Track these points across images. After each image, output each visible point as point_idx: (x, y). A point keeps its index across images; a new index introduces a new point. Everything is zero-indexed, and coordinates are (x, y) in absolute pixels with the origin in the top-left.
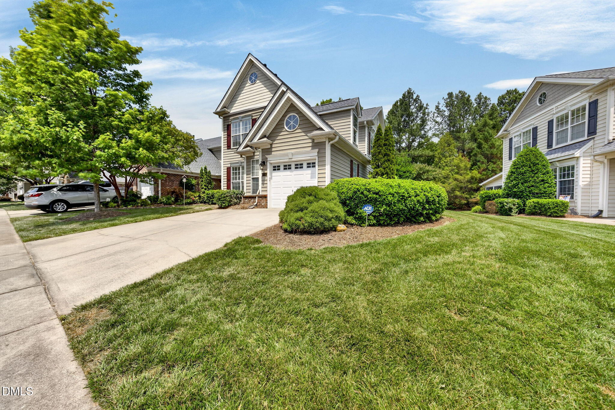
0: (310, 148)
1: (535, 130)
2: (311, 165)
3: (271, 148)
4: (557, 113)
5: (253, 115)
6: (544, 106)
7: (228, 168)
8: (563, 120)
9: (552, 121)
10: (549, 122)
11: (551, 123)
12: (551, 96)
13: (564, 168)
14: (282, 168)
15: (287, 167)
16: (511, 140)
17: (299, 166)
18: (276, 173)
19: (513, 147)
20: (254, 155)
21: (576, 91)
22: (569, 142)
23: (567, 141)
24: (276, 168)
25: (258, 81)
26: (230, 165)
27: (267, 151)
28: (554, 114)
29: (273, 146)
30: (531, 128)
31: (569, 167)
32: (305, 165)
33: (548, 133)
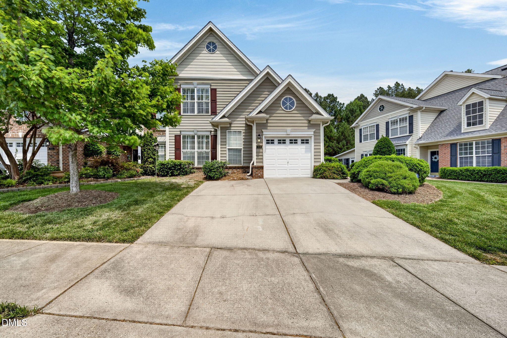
0: (307, 128)
1: (378, 126)
2: (305, 141)
3: (267, 123)
4: (391, 118)
5: (212, 84)
6: (382, 113)
7: (176, 136)
8: (395, 122)
9: (388, 122)
10: (386, 123)
11: (387, 123)
12: (387, 108)
13: (399, 150)
14: (276, 141)
15: (282, 141)
16: (361, 130)
17: (294, 141)
18: (269, 147)
19: (363, 135)
20: (230, 127)
21: (401, 108)
22: (399, 136)
23: (397, 135)
24: (270, 142)
25: (217, 52)
26: (179, 133)
27: (262, 126)
28: (390, 119)
29: (269, 121)
30: (375, 124)
31: (401, 150)
32: (299, 141)
33: (386, 129)
